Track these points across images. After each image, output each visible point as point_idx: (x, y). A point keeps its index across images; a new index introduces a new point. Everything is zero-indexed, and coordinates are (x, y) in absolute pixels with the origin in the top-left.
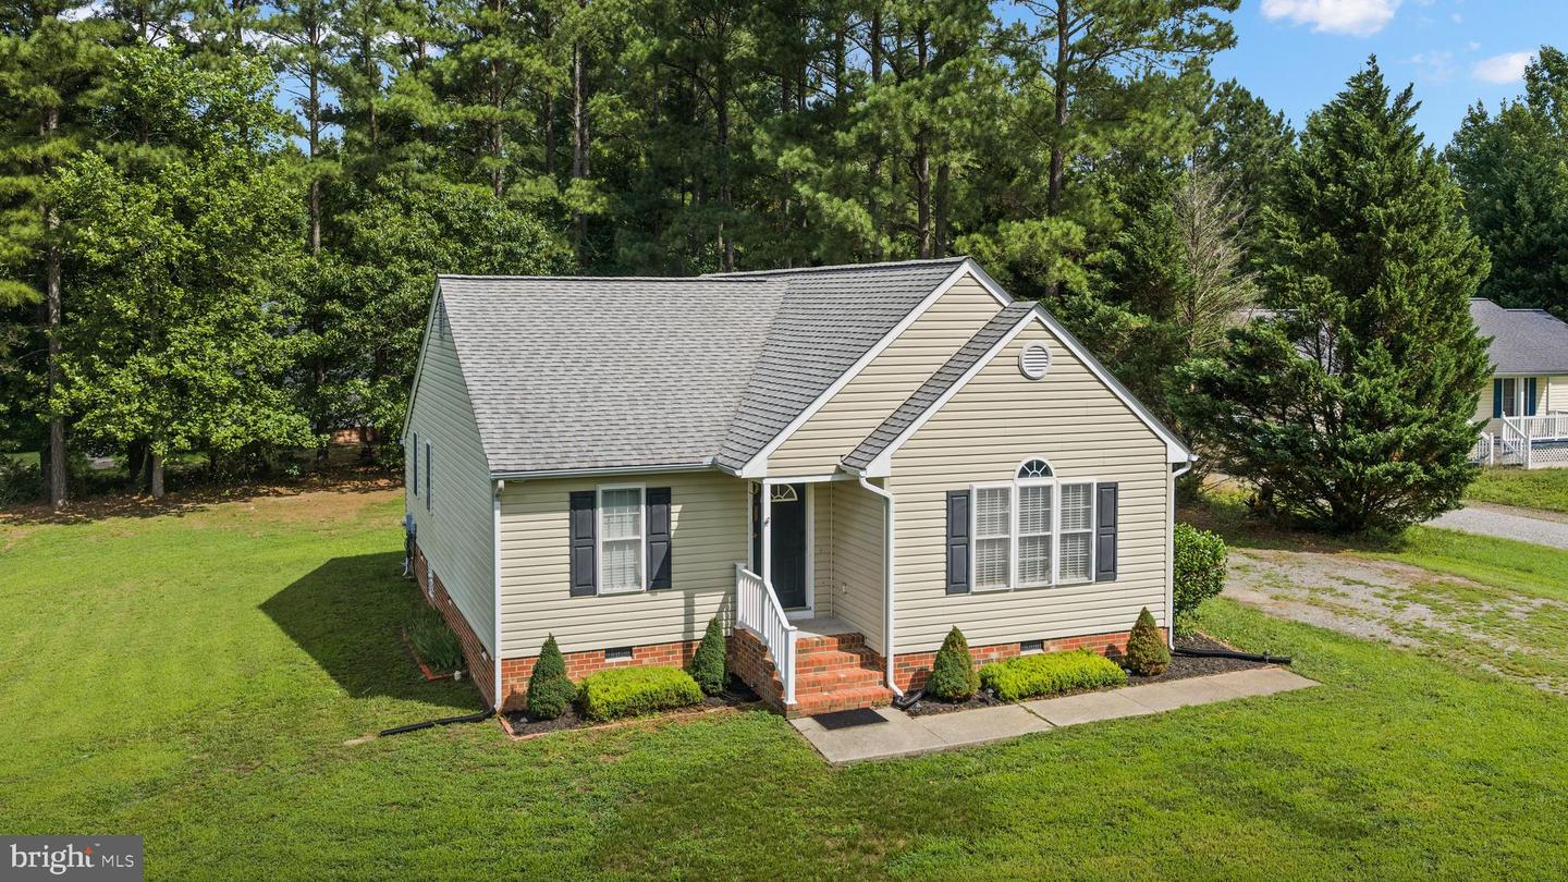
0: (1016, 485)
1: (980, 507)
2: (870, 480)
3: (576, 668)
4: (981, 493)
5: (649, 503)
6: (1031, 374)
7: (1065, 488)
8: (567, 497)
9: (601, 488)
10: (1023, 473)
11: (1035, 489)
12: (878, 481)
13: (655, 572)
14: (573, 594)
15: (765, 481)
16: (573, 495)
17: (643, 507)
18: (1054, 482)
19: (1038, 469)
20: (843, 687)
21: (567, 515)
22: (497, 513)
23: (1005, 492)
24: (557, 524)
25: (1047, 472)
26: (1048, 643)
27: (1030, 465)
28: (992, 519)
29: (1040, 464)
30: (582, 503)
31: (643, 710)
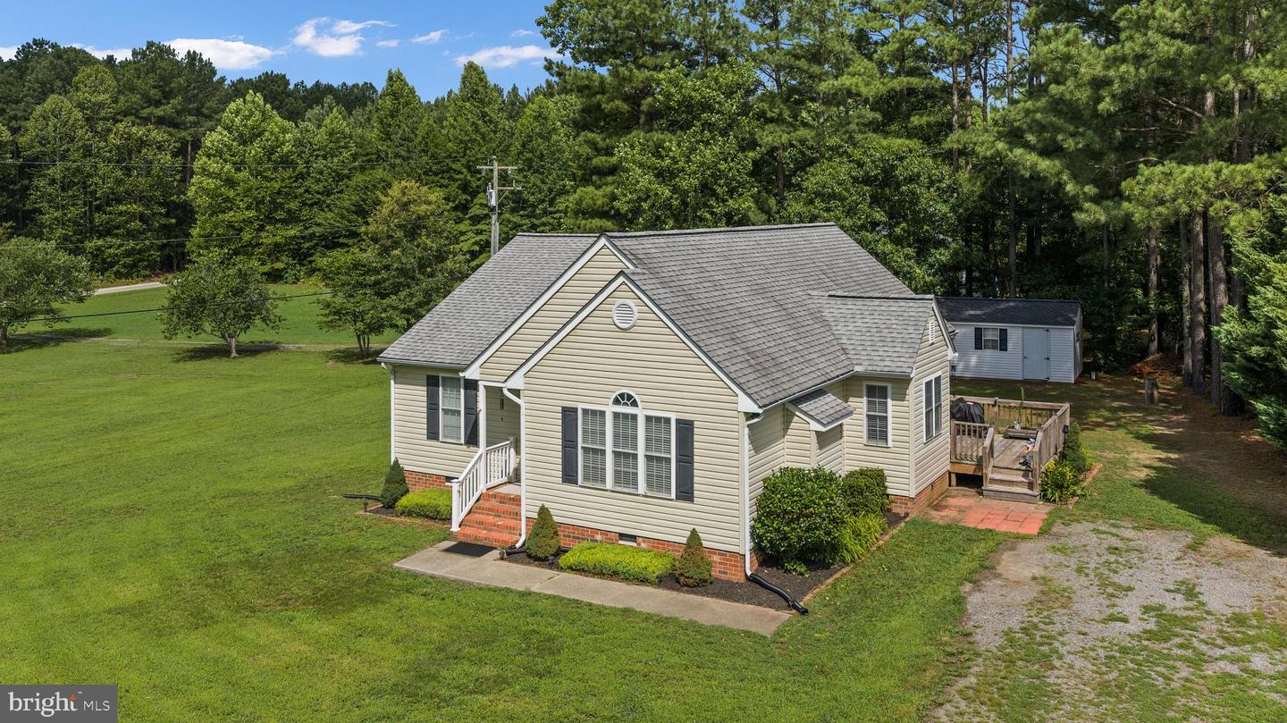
0: (610, 409)
1: (584, 423)
2: (509, 390)
3: (430, 484)
4: (585, 411)
5: (466, 388)
6: (626, 326)
7: (649, 419)
8: (425, 378)
9: (441, 375)
10: (616, 402)
11: (626, 416)
12: (517, 392)
13: (469, 432)
14: (429, 438)
15: (480, 383)
16: (428, 376)
17: (462, 391)
18: (641, 413)
19: (628, 400)
20: (496, 531)
21: (425, 388)
22: (392, 382)
23: (603, 413)
24: (420, 392)
25: (635, 404)
26: (640, 539)
27: (622, 395)
28: (594, 433)
29: (630, 397)
30: (432, 383)
31: (419, 515)
